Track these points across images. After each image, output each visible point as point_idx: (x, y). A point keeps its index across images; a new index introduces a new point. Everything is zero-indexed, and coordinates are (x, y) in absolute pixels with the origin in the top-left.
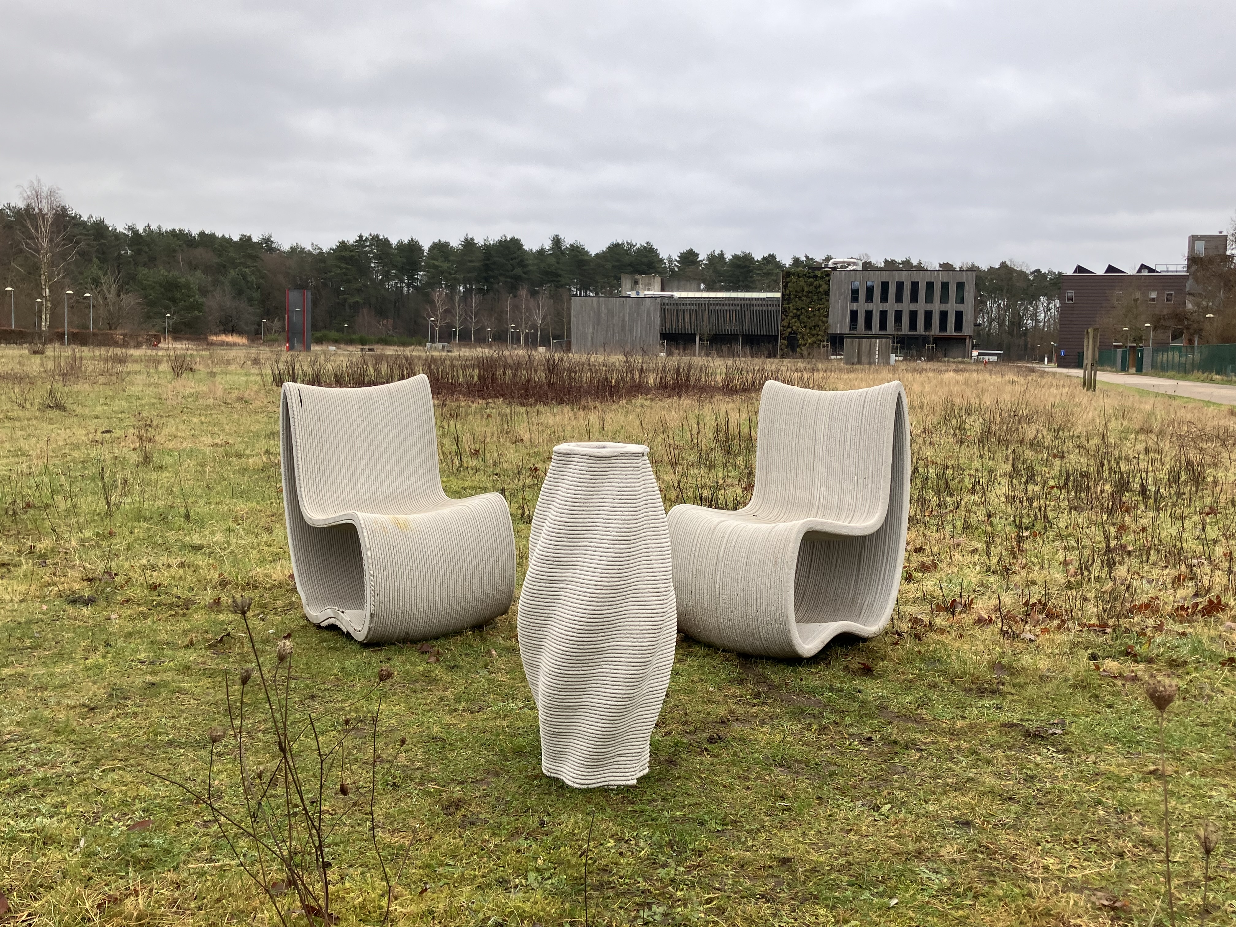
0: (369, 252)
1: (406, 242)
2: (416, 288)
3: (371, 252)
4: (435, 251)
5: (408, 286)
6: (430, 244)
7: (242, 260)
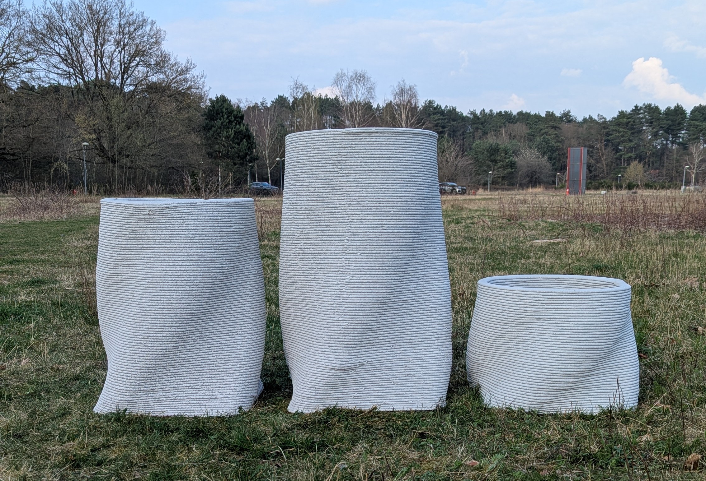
0: (642, 118)
1: (673, 108)
2: (679, 144)
3: (644, 118)
4: (696, 114)
5: (673, 142)
6: (692, 108)
7: (546, 130)
